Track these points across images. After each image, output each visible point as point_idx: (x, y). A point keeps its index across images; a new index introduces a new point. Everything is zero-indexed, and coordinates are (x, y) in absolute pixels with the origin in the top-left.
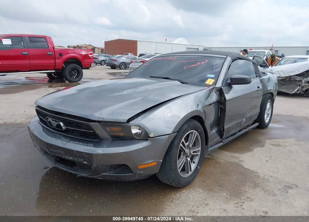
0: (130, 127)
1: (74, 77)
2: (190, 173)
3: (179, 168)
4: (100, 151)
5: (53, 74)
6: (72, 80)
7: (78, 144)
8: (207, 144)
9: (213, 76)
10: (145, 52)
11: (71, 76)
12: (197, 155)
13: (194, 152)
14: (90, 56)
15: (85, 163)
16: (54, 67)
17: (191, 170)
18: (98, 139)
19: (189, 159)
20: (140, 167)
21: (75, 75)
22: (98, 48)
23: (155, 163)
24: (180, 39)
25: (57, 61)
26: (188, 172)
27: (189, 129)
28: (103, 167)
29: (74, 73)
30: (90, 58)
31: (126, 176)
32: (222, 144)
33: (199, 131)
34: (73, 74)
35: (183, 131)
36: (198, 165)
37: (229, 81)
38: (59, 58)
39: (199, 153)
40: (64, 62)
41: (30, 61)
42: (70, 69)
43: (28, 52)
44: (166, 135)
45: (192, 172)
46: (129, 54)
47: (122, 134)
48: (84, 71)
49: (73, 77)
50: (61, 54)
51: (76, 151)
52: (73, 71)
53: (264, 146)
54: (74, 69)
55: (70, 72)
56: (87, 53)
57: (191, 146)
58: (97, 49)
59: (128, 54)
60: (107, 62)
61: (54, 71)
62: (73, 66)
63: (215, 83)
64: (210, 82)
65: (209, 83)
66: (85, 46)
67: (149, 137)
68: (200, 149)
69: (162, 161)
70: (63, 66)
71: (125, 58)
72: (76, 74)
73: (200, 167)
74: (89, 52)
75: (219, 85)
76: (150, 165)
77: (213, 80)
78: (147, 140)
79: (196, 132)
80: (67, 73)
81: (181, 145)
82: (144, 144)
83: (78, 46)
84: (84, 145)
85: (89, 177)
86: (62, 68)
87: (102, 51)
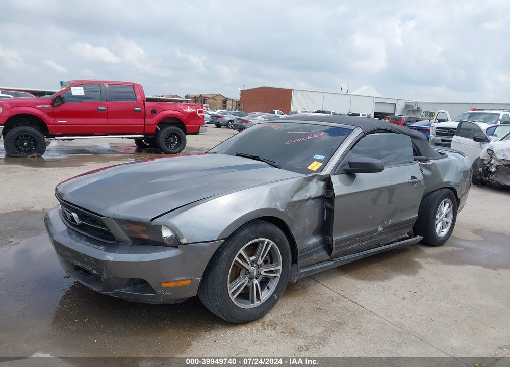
0: (160, 226)
1: (173, 146)
2: (257, 303)
3: (233, 293)
4: (110, 257)
5: (143, 141)
6: (169, 150)
7: (88, 245)
8: (295, 261)
9: (322, 157)
10: (305, 109)
11: (167, 144)
12: (275, 277)
13: (266, 272)
14: (199, 114)
15: (94, 272)
16: (143, 129)
17: (258, 299)
18: (115, 240)
19: (256, 282)
20: (165, 285)
21: (174, 142)
22: (232, 100)
23: (188, 282)
24: (365, 87)
25: (148, 121)
26: (253, 302)
27: (253, 236)
28: (115, 280)
29: (172, 141)
30: (199, 118)
31: (147, 297)
32: (331, 263)
33: (276, 240)
34: (170, 141)
35: (239, 238)
36: (274, 293)
37: (347, 167)
38: (151, 117)
39: (279, 275)
40: (159, 123)
41: (109, 120)
42: (166, 134)
43: (107, 107)
44: (206, 242)
45: (262, 302)
46: (276, 111)
47: (145, 236)
48: (188, 137)
49: (171, 146)
50: (154, 110)
51: (83, 254)
52: (171, 136)
53: (416, 275)
54: (173, 134)
55: (166, 138)
56: (195, 110)
57: (260, 262)
58: (231, 102)
59: (274, 112)
60: (235, 123)
61: (143, 136)
62: (172, 130)
63: (321, 169)
64: (314, 166)
65: (313, 168)
66: (212, 96)
67: (181, 243)
68: (280, 267)
69: (200, 279)
70: (157, 129)
71: (263, 119)
72: (176, 142)
73: (278, 296)
74: (198, 109)
75: (327, 171)
76: (181, 284)
77: (320, 164)
78: (177, 247)
79: (270, 241)
80: (161, 139)
81: (236, 258)
82: (171, 253)
83: (201, 96)
84: (94, 247)
85: (102, 292)
86: (154, 131)
87: (238, 104)
